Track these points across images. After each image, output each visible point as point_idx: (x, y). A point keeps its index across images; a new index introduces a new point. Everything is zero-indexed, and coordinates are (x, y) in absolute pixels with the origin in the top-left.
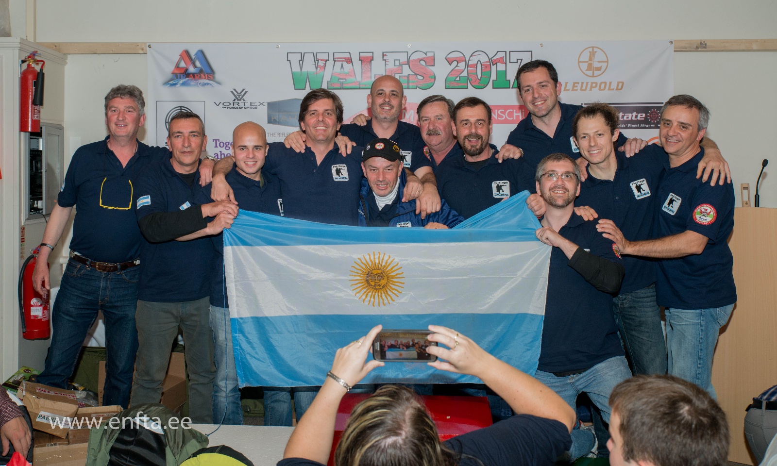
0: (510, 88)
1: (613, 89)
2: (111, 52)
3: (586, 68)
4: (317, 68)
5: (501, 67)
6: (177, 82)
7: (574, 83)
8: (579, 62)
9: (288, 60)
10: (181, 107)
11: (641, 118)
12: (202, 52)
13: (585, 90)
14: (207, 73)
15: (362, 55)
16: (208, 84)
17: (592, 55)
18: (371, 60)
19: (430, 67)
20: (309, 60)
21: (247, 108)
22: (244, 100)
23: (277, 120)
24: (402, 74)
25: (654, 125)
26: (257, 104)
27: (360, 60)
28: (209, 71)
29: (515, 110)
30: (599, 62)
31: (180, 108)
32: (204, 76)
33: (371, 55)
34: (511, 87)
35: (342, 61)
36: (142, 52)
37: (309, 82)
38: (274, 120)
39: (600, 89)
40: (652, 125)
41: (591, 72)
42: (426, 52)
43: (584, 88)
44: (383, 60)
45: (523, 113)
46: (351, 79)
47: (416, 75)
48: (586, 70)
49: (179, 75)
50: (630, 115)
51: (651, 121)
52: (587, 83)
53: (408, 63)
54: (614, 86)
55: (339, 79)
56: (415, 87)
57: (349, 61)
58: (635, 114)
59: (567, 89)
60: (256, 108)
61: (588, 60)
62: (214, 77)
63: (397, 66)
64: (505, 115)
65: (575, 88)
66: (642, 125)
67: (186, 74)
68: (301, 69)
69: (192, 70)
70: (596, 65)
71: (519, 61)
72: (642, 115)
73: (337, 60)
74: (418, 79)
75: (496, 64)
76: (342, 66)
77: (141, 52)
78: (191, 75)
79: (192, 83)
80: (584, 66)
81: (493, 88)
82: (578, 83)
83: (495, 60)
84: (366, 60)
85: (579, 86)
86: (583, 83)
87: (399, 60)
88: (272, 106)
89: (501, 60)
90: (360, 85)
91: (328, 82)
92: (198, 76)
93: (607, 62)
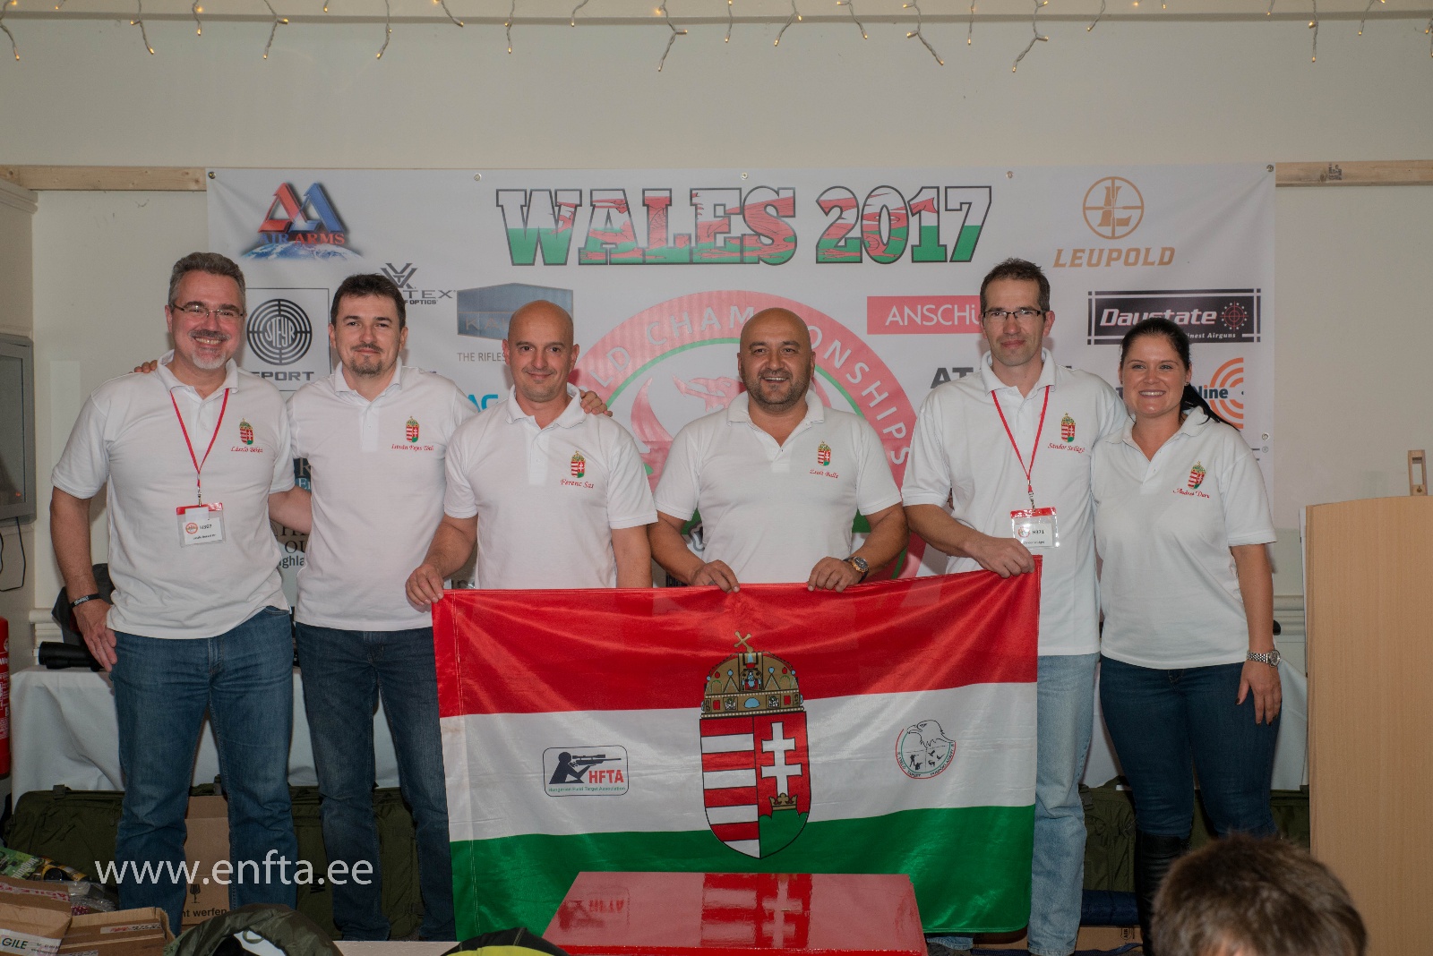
0: (946, 261)
1: (1153, 264)
2: (131, 186)
3: (1099, 221)
4: (557, 221)
5: (929, 219)
6: (270, 249)
7: (1076, 251)
8: (1085, 208)
9: (498, 205)
10: (279, 300)
11: (1207, 320)
12: (321, 188)
13: (1098, 264)
14: (332, 232)
15: (648, 194)
16: (335, 254)
17: (1111, 193)
18: (667, 206)
19: (784, 219)
20: (541, 204)
21: (415, 302)
22: (409, 286)
23: (478, 327)
24: (729, 232)
25: (1234, 336)
26: (437, 294)
27: (644, 205)
28: (337, 227)
29: (956, 306)
30: (1125, 208)
31: (277, 303)
32: (327, 236)
33: (667, 194)
34: (949, 259)
35: (610, 207)
36: (196, 188)
37: (541, 248)
38: (472, 326)
39: (1126, 263)
40: (1230, 336)
41: (1110, 228)
42: (779, 189)
43: (1094, 261)
44: (692, 204)
45: (973, 311)
46: (627, 244)
47: (759, 235)
48: (1100, 225)
49: (274, 235)
50: (1187, 314)
51: (1228, 327)
52: (1101, 251)
53: (742, 210)
54: (1155, 256)
55: (602, 244)
56: (757, 261)
57: (623, 206)
58: (1196, 312)
59: (1061, 262)
60: (434, 302)
61: (1102, 203)
62: (347, 240)
63: (719, 217)
64: (936, 315)
65: (1077, 262)
66: (1210, 336)
67: (289, 232)
68: (525, 222)
69: (300, 224)
70: (1119, 214)
71: (965, 207)
72: (1210, 315)
73: (597, 204)
74: (761, 243)
75: (919, 212)
76: (608, 217)
77: (193, 186)
78: (300, 235)
79: (302, 252)
80: (1095, 217)
81: (913, 261)
82: (1083, 251)
83: (918, 204)
84: (658, 206)
85: (1085, 256)
86: (1092, 251)
87: (724, 205)
88: (465, 298)
89: (928, 206)
90: (644, 255)
91: (580, 250)
92: (313, 236)
93: (1142, 207)
